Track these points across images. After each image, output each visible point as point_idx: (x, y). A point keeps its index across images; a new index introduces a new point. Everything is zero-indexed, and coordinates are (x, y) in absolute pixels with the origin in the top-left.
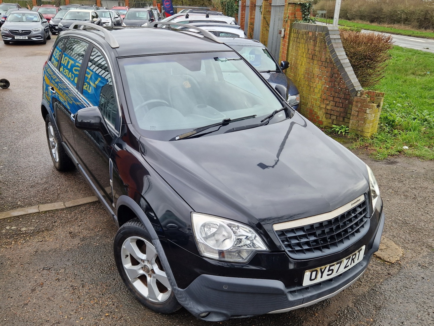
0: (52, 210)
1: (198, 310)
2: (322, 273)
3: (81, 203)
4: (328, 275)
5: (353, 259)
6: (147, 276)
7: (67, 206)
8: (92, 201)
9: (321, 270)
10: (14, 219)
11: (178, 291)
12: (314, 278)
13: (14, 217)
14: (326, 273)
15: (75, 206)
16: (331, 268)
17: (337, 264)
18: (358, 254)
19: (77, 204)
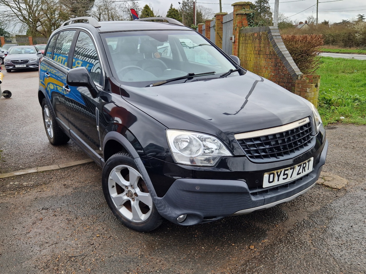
0: (48, 171)
1: (176, 214)
2: (279, 176)
3: (73, 165)
4: (284, 179)
5: (304, 168)
6: (131, 200)
7: (61, 167)
8: (82, 163)
9: (277, 173)
10: (16, 177)
11: (158, 200)
12: (272, 181)
13: (16, 176)
14: (282, 177)
15: (68, 167)
16: (286, 172)
17: (291, 169)
18: (307, 164)
19: (69, 166)
